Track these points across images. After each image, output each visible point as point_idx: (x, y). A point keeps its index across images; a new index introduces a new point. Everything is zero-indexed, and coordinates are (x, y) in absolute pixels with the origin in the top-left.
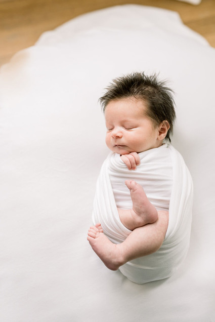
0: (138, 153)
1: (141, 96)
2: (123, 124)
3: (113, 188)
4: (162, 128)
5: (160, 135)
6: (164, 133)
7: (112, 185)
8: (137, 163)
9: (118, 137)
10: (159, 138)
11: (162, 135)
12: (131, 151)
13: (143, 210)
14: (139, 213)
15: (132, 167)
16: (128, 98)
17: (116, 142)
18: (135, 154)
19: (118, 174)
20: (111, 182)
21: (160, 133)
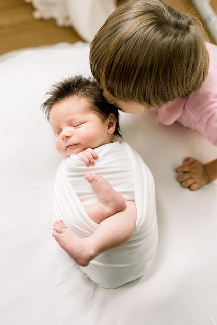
0: (93, 148)
1: (82, 93)
2: (70, 124)
3: (74, 189)
4: (109, 122)
5: (109, 129)
6: (113, 126)
7: (72, 185)
8: (95, 158)
9: (68, 137)
10: (109, 132)
11: (111, 128)
12: (85, 147)
13: (109, 198)
14: (106, 203)
15: (90, 163)
16: (70, 97)
17: (67, 142)
18: (90, 150)
19: (76, 173)
20: (71, 183)
21: (109, 127)
